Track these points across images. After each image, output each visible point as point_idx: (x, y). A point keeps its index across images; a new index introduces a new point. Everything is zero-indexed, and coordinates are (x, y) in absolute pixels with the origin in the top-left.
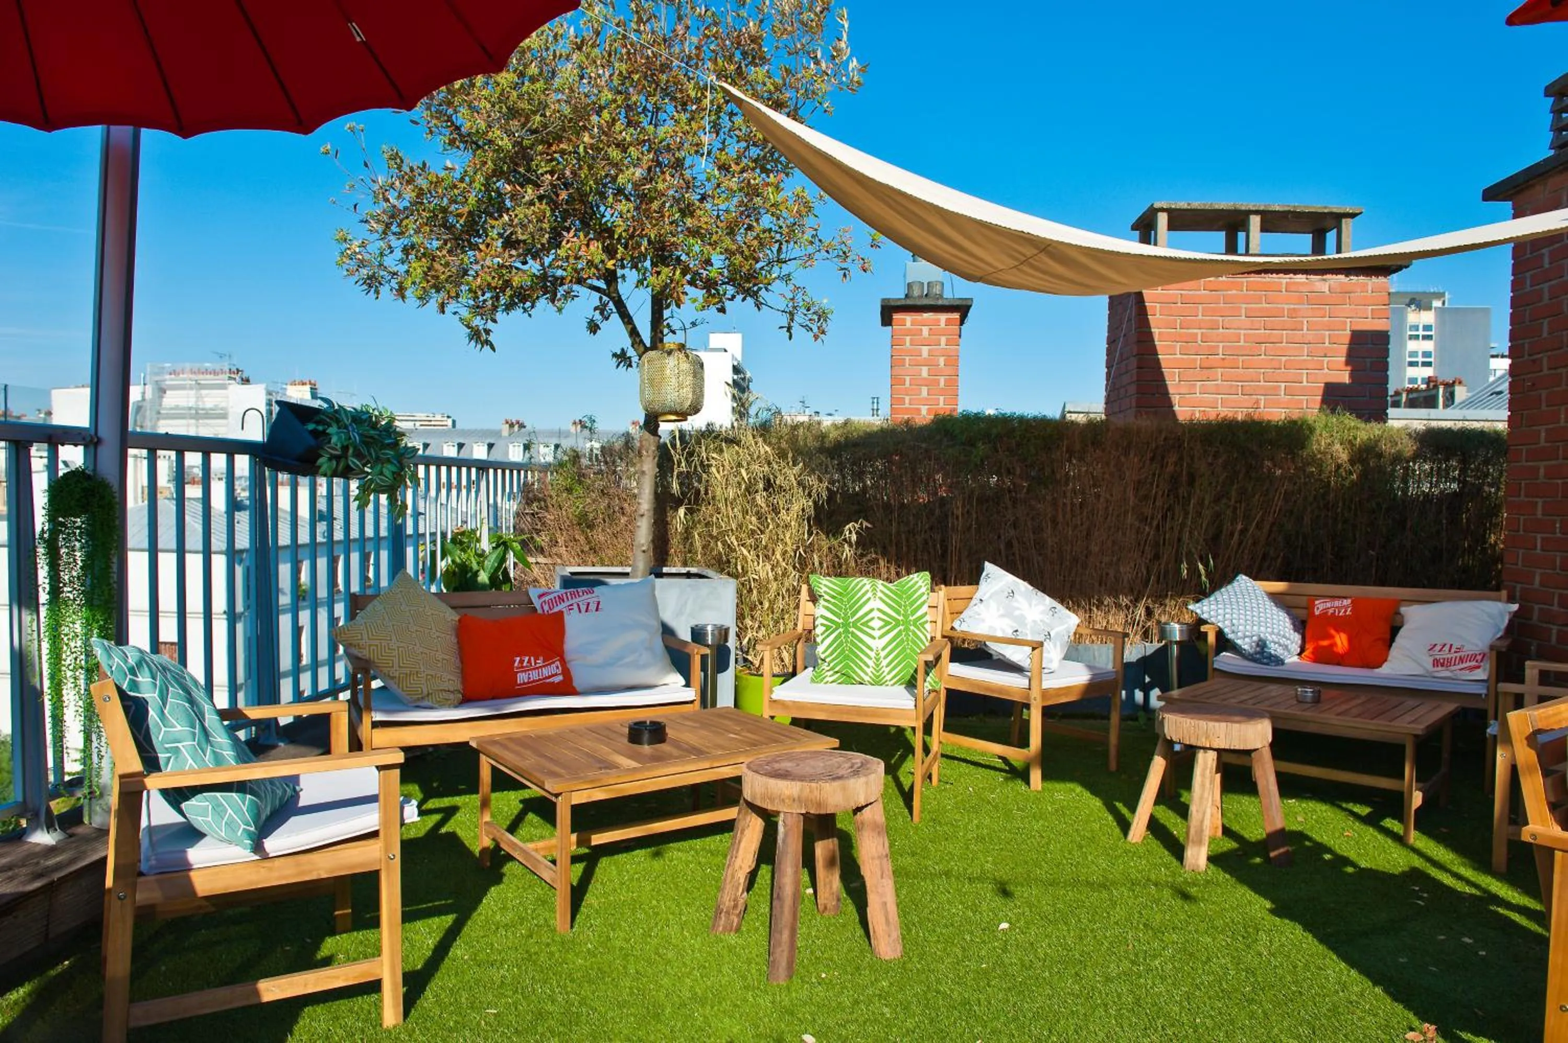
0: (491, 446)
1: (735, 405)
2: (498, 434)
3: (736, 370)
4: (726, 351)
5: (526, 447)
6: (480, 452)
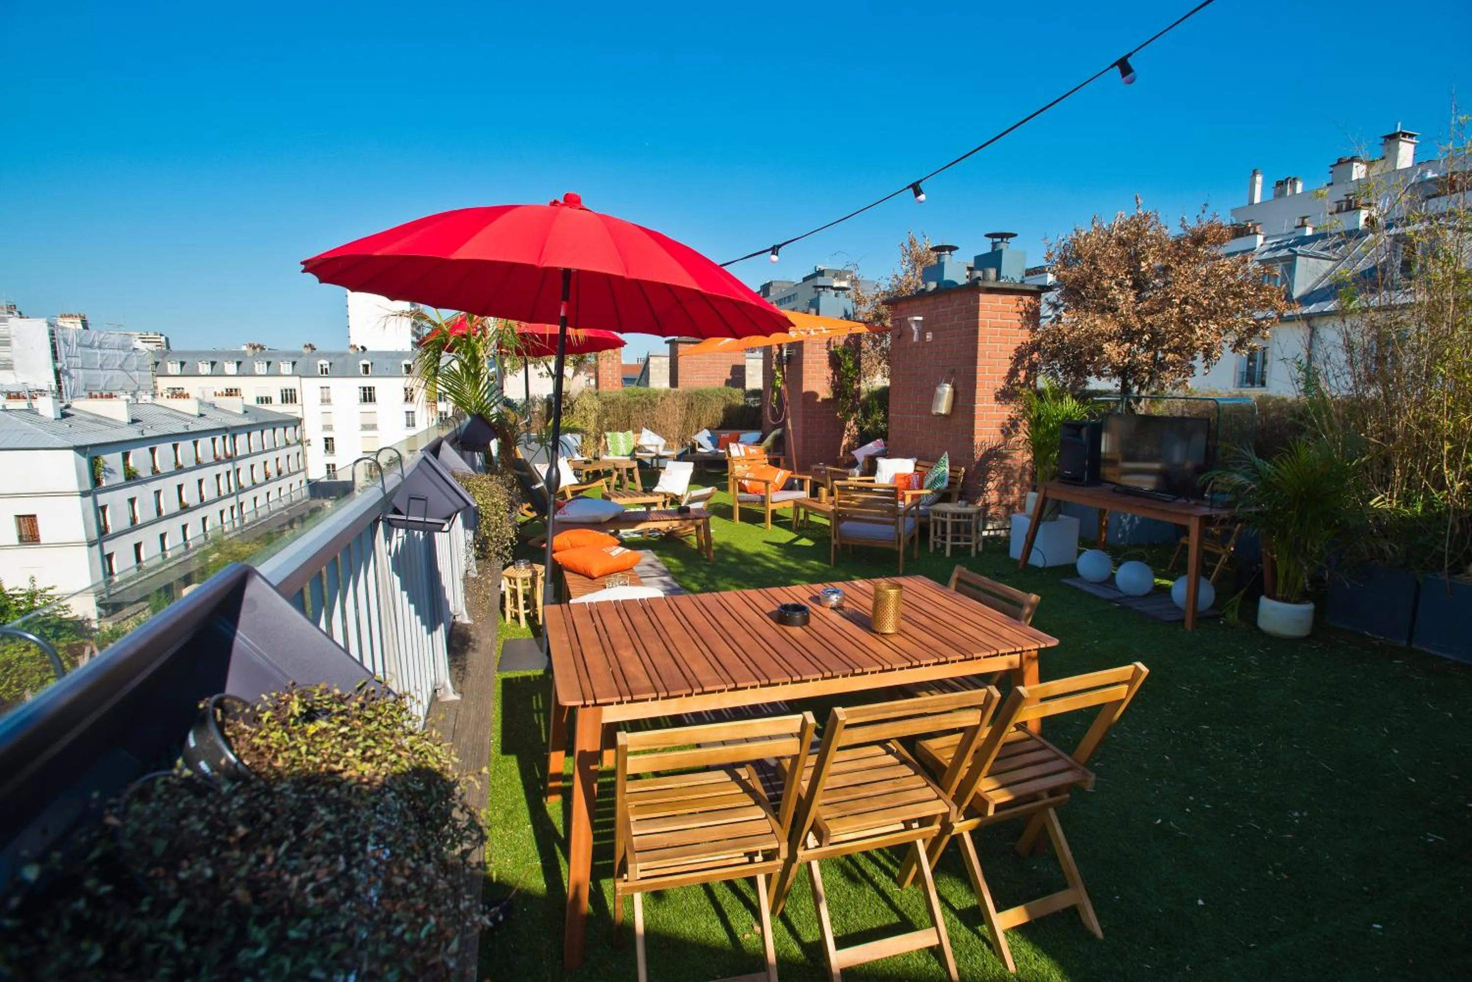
0: (239, 363)
1: (414, 330)
2: (244, 353)
5: (269, 363)
6: (231, 368)
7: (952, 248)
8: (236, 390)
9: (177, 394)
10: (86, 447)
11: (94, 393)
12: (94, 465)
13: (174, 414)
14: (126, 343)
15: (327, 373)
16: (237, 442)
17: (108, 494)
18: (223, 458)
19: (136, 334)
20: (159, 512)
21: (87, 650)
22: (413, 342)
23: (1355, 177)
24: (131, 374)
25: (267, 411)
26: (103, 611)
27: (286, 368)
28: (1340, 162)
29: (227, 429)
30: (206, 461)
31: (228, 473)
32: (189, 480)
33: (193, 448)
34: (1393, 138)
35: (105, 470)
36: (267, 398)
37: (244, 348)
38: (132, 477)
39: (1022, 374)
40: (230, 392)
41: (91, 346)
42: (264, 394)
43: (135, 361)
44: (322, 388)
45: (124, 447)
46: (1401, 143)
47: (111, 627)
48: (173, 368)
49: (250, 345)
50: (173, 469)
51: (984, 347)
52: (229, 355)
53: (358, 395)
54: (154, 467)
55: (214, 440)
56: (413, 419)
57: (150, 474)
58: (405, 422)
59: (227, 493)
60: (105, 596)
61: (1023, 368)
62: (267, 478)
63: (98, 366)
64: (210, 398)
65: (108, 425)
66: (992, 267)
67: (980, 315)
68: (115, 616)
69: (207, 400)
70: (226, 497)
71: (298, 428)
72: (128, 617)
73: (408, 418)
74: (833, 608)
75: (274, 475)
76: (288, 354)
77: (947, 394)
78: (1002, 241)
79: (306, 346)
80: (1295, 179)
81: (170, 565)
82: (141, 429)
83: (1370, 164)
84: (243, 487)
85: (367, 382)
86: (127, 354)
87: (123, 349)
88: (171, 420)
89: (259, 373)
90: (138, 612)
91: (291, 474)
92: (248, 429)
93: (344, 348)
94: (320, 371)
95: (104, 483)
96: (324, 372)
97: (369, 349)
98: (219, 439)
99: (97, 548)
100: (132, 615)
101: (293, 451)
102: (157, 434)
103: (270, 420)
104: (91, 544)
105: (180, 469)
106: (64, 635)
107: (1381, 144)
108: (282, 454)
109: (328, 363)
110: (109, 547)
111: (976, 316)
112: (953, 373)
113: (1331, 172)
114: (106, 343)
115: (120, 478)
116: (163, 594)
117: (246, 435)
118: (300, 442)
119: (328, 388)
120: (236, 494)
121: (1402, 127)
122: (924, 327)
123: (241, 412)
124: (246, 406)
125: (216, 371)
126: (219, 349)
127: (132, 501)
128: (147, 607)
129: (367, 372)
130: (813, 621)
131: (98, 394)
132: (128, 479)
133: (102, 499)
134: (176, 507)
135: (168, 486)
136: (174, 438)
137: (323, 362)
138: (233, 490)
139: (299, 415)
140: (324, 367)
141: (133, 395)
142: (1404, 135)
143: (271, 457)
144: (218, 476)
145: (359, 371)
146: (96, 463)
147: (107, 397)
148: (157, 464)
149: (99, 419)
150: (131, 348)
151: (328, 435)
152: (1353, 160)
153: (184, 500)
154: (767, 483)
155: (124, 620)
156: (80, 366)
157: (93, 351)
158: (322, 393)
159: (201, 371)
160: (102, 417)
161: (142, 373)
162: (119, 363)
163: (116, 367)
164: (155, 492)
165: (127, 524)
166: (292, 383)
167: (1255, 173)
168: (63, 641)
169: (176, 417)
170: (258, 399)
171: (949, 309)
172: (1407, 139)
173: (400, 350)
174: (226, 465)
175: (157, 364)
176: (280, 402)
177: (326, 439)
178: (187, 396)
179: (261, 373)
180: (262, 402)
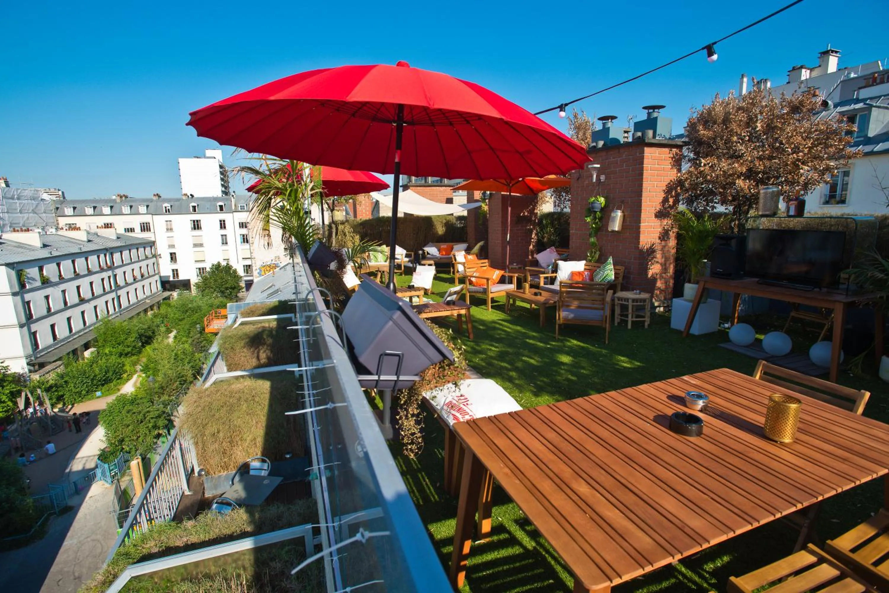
0: (112, 207)
1: (222, 183)
2: (115, 201)
3: (221, 167)
4: (215, 158)
5: (131, 207)
6: (106, 210)
7: (613, 118)
8: (111, 224)
9: (72, 227)
10: (13, 263)
11: (16, 229)
12: (19, 274)
13: (71, 241)
14: (35, 196)
15: (169, 212)
16: (114, 257)
17: (31, 294)
18: (105, 268)
19: (43, 190)
20: (65, 303)
21: (23, 394)
22: (222, 191)
23: (803, 78)
24: (40, 215)
25: (132, 237)
26: (32, 368)
27: (143, 209)
28: (794, 69)
29: (106, 250)
30: (94, 270)
31: (109, 277)
32: (84, 283)
33: (85, 262)
34: (826, 53)
35: (28, 278)
36: (131, 229)
37: (114, 197)
38: (46, 282)
39: (671, 200)
40: (108, 226)
41: (12, 198)
42: (129, 226)
43: (42, 208)
44: (167, 221)
45: (40, 264)
46: (830, 56)
47: (38, 379)
48: (69, 211)
49: (118, 196)
50: (73, 276)
51: (646, 184)
52: (105, 202)
53: (190, 225)
54: (60, 275)
55: (98, 257)
56: (226, 239)
57: (58, 280)
58: (221, 241)
59: (109, 290)
60: (33, 358)
61: (672, 197)
62: (134, 280)
63: (18, 211)
64: (94, 230)
65: (28, 249)
66: (650, 129)
67: (645, 163)
68: (41, 371)
69: (92, 231)
70: (108, 293)
71: (153, 247)
72: (49, 372)
73: (223, 240)
74: (699, 411)
75: (139, 277)
76: (144, 200)
77: (619, 218)
78: (654, 111)
79: (154, 195)
80: (766, 80)
81: (75, 337)
82: (50, 251)
83: (811, 70)
84: (119, 286)
85: (196, 217)
86: (37, 202)
87: (34, 199)
88: (70, 245)
89: (125, 213)
90: (56, 368)
91: (150, 277)
92: (120, 249)
93: (179, 196)
94: (164, 211)
95: (28, 287)
96: (168, 211)
97: (196, 196)
98: (102, 256)
99: (25, 328)
100: (52, 370)
101: (150, 262)
102: (61, 254)
103: (135, 242)
104: (21, 326)
105: (77, 276)
106: (7, 385)
107: (819, 58)
108: (143, 264)
109: (169, 205)
110: (34, 327)
111: (642, 163)
112: (622, 202)
113: (788, 75)
114: (23, 196)
115: (38, 284)
116: (71, 356)
117: (120, 253)
118: (155, 256)
119: (171, 221)
120: (116, 290)
121: (830, 47)
122: (600, 172)
123: (114, 238)
124: (117, 234)
125: (97, 212)
126: (97, 198)
127: (47, 297)
128: (61, 364)
129: (195, 211)
130: (705, 430)
131: (19, 229)
132: (43, 283)
133: (28, 297)
134: (76, 300)
135: (70, 287)
136: (73, 257)
137: (166, 205)
138: (113, 288)
139: (153, 239)
140: (167, 208)
141: (43, 229)
142: (832, 52)
143: (136, 266)
144: (103, 280)
145: (190, 210)
146: (21, 274)
147: (25, 231)
148: (62, 273)
149: (21, 245)
150: (40, 199)
151: (172, 251)
152: (802, 67)
153: (82, 295)
154: (488, 280)
155: (47, 373)
156: (6, 211)
157: (14, 201)
158: (167, 225)
159: (87, 213)
160: (23, 244)
161: (48, 215)
162: (31, 208)
163: (30, 211)
164: (62, 291)
165: (45, 312)
166: (147, 219)
167: (743, 76)
168: (7, 389)
169: (73, 242)
170: (125, 229)
171: (619, 159)
172: (834, 54)
173: (215, 196)
174: (108, 272)
175: (57, 208)
176: (140, 231)
177: (171, 254)
178: (79, 229)
179: (127, 213)
180: (128, 231)
